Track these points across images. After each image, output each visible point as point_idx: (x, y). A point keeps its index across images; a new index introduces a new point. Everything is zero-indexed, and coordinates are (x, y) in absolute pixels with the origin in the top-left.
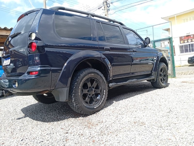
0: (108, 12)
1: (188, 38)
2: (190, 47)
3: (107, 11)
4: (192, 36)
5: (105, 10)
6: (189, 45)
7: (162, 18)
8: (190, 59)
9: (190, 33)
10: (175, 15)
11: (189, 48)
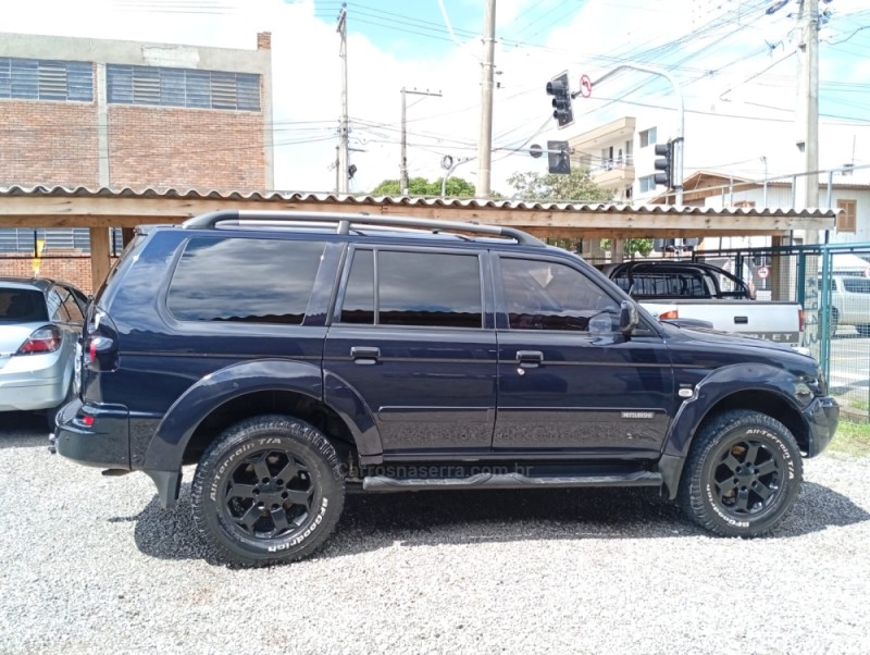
0: (818, 29)
5: (800, 17)
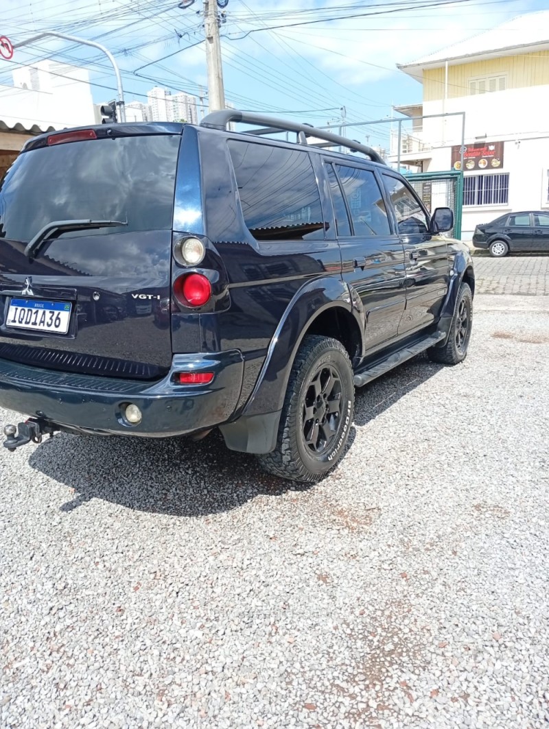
1: (478, 154)
2: (480, 187)
3: (215, 23)
4: (492, 148)
5: (206, 16)
6: (481, 177)
7: (399, 67)
8: (479, 232)
9: (486, 137)
10: (446, 60)
11: (476, 190)
